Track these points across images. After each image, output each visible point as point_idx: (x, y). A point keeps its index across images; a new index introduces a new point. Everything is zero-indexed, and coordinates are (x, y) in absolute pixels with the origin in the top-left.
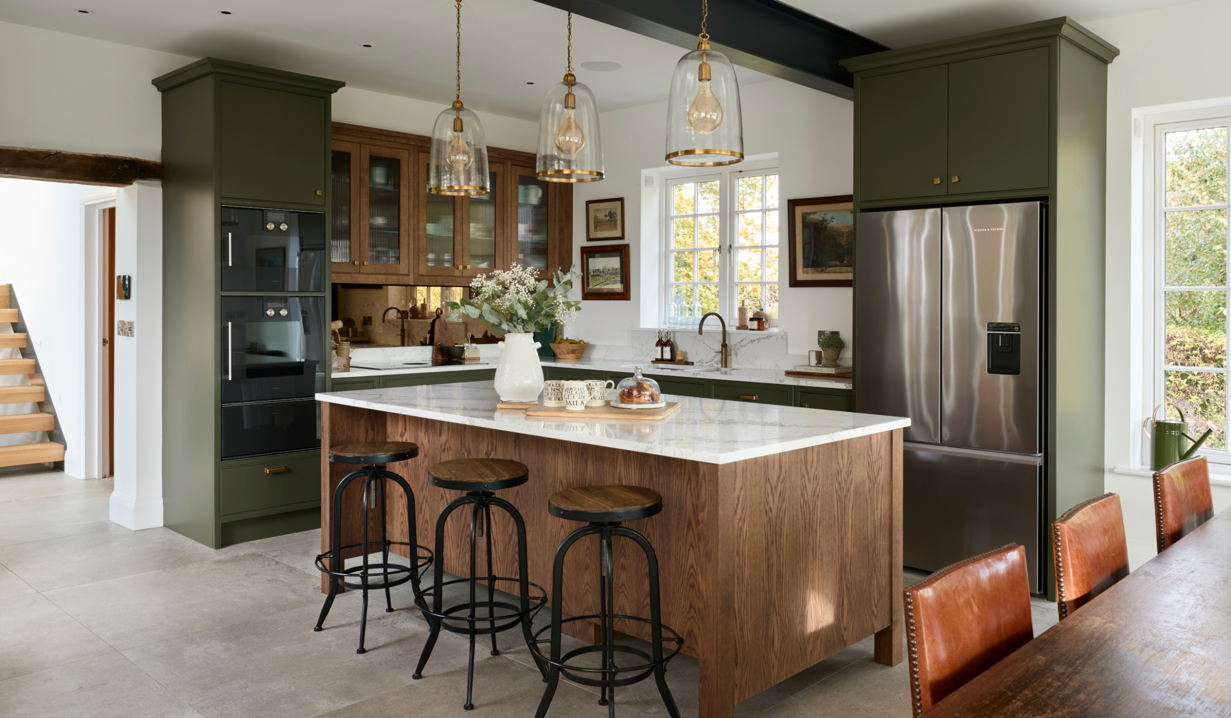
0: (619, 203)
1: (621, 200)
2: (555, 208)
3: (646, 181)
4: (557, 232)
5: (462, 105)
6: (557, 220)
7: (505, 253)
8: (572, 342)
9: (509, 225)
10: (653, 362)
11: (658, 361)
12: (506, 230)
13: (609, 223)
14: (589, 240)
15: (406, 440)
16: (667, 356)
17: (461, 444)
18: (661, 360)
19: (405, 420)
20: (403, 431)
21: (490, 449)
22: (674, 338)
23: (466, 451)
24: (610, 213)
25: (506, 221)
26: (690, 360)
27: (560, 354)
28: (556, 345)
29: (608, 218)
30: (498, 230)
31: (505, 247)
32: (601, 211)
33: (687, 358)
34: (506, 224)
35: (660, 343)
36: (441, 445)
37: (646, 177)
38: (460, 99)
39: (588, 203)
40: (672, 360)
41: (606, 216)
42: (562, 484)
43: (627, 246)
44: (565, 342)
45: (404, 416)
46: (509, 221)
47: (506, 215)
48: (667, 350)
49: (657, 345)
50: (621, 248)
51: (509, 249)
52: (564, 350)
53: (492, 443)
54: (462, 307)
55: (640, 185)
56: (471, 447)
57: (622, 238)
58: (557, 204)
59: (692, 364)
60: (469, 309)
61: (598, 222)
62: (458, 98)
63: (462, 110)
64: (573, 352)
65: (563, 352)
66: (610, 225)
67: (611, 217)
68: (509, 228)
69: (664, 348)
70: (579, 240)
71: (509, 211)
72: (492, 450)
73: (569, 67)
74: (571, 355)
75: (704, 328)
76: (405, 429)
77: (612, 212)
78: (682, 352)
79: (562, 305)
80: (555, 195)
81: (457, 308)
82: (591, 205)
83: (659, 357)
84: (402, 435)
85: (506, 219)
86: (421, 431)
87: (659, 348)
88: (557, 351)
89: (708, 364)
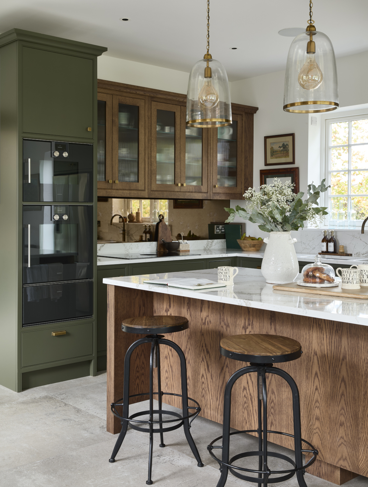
0: (291, 137)
1: (293, 135)
2: (242, 142)
3: (312, 121)
4: (243, 160)
5: (211, 57)
6: (243, 151)
7: (209, 175)
8: (253, 239)
9: (212, 155)
10: (320, 254)
11: (323, 253)
12: (209, 158)
13: (282, 152)
14: (266, 165)
15: (171, 314)
16: (331, 249)
17: (220, 319)
18: (327, 252)
19: (170, 299)
20: (168, 307)
21: (247, 324)
22: (336, 236)
23: (225, 324)
24: (283, 145)
25: (209, 152)
26: (349, 252)
27: (245, 248)
28: (242, 241)
29: (282, 148)
30: (204, 158)
31: (209, 170)
32: (276, 144)
33: (347, 252)
34: (209, 154)
35: (326, 240)
36: (202, 320)
37: (312, 118)
38: (210, 53)
39: (266, 138)
40: (335, 253)
41: (280, 147)
42: (316, 354)
43: (298, 168)
44: (248, 239)
45: (169, 295)
46: (212, 151)
47: (209, 147)
48: (331, 245)
49: (323, 241)
50: (292, 170)
51: (211, 172)
52: (247, 245)
53: (249, 319)
54: (237, 212)
55: (307, 124)
56: (229, 322)
57: (293, 163)
58: (244, 139)
59: (351, 255)
60: (242, 213)
61: (274, 152)
62: (208, 52)
63: (211, 61)
64: (254, 246)
65: (247, 246)
66: (284, 153)
67: (284, 148)
68: (212, 157)
69: (329, 244)
70: (258, 164)
71: (212, 144)
72: (249, 325)
73: (310, 20)
74: (253, 248)
75: (365, 229)
76: (170, 306)
77: (285, 144)
78: (343, 247)
79: (312, 210)
80: (242, 133)
81: (233, 213)
82: (268, 140)
83: (325, 250)
84: (167, 311)
85: (209, 150)
86: (184, 308)
87: (325, 244)
88: (242, 245)
89: (364, 255)
